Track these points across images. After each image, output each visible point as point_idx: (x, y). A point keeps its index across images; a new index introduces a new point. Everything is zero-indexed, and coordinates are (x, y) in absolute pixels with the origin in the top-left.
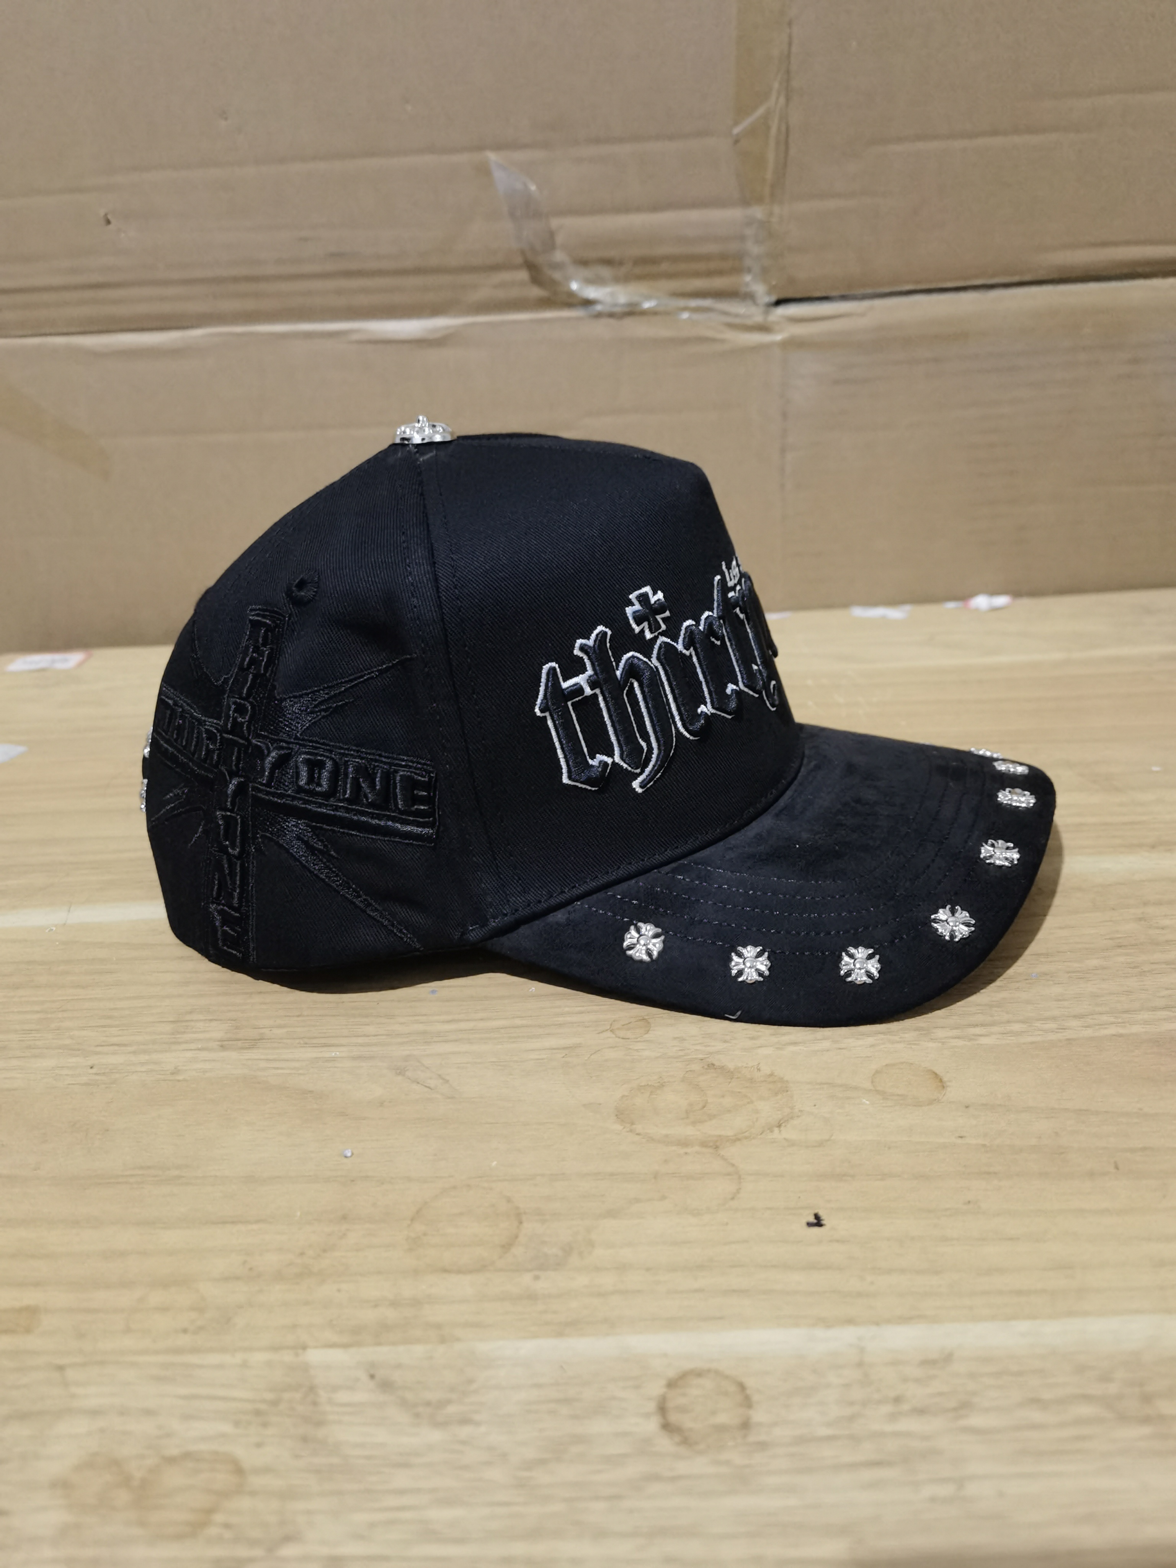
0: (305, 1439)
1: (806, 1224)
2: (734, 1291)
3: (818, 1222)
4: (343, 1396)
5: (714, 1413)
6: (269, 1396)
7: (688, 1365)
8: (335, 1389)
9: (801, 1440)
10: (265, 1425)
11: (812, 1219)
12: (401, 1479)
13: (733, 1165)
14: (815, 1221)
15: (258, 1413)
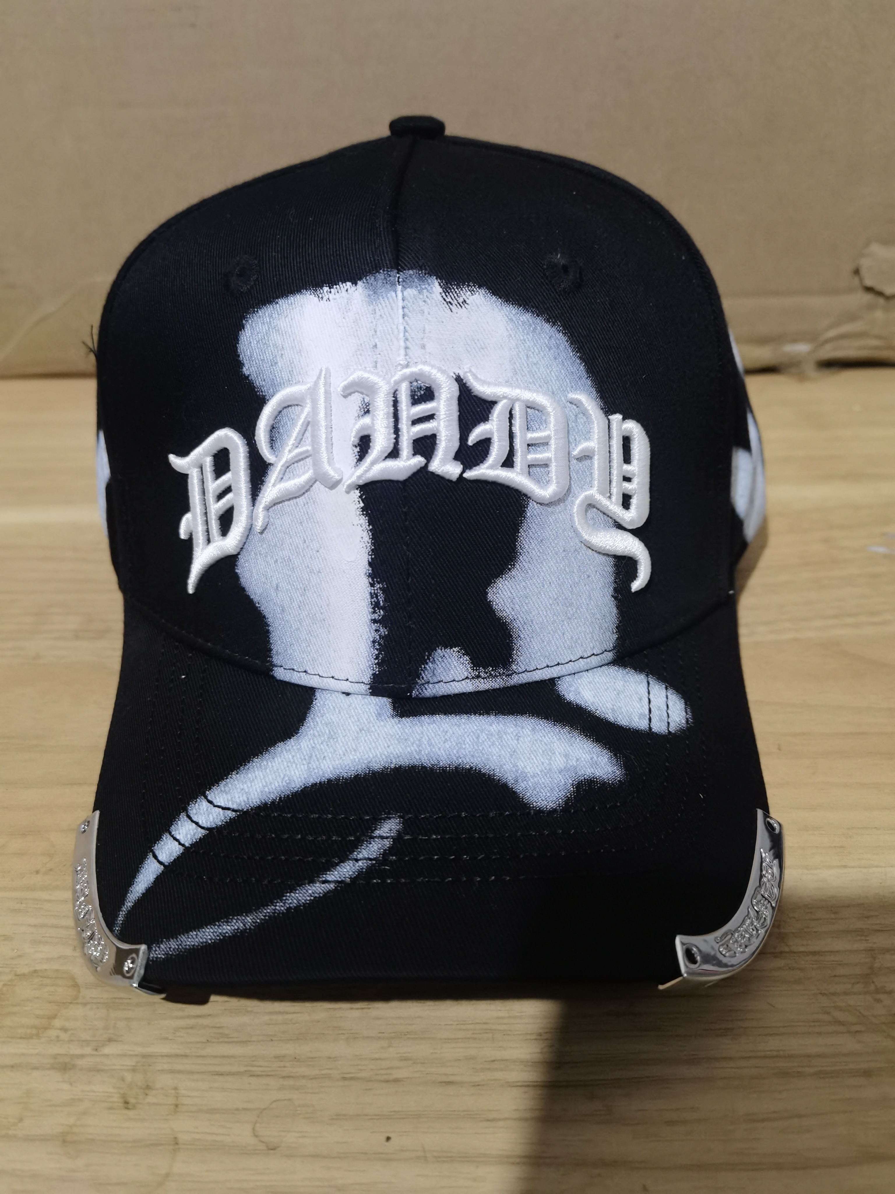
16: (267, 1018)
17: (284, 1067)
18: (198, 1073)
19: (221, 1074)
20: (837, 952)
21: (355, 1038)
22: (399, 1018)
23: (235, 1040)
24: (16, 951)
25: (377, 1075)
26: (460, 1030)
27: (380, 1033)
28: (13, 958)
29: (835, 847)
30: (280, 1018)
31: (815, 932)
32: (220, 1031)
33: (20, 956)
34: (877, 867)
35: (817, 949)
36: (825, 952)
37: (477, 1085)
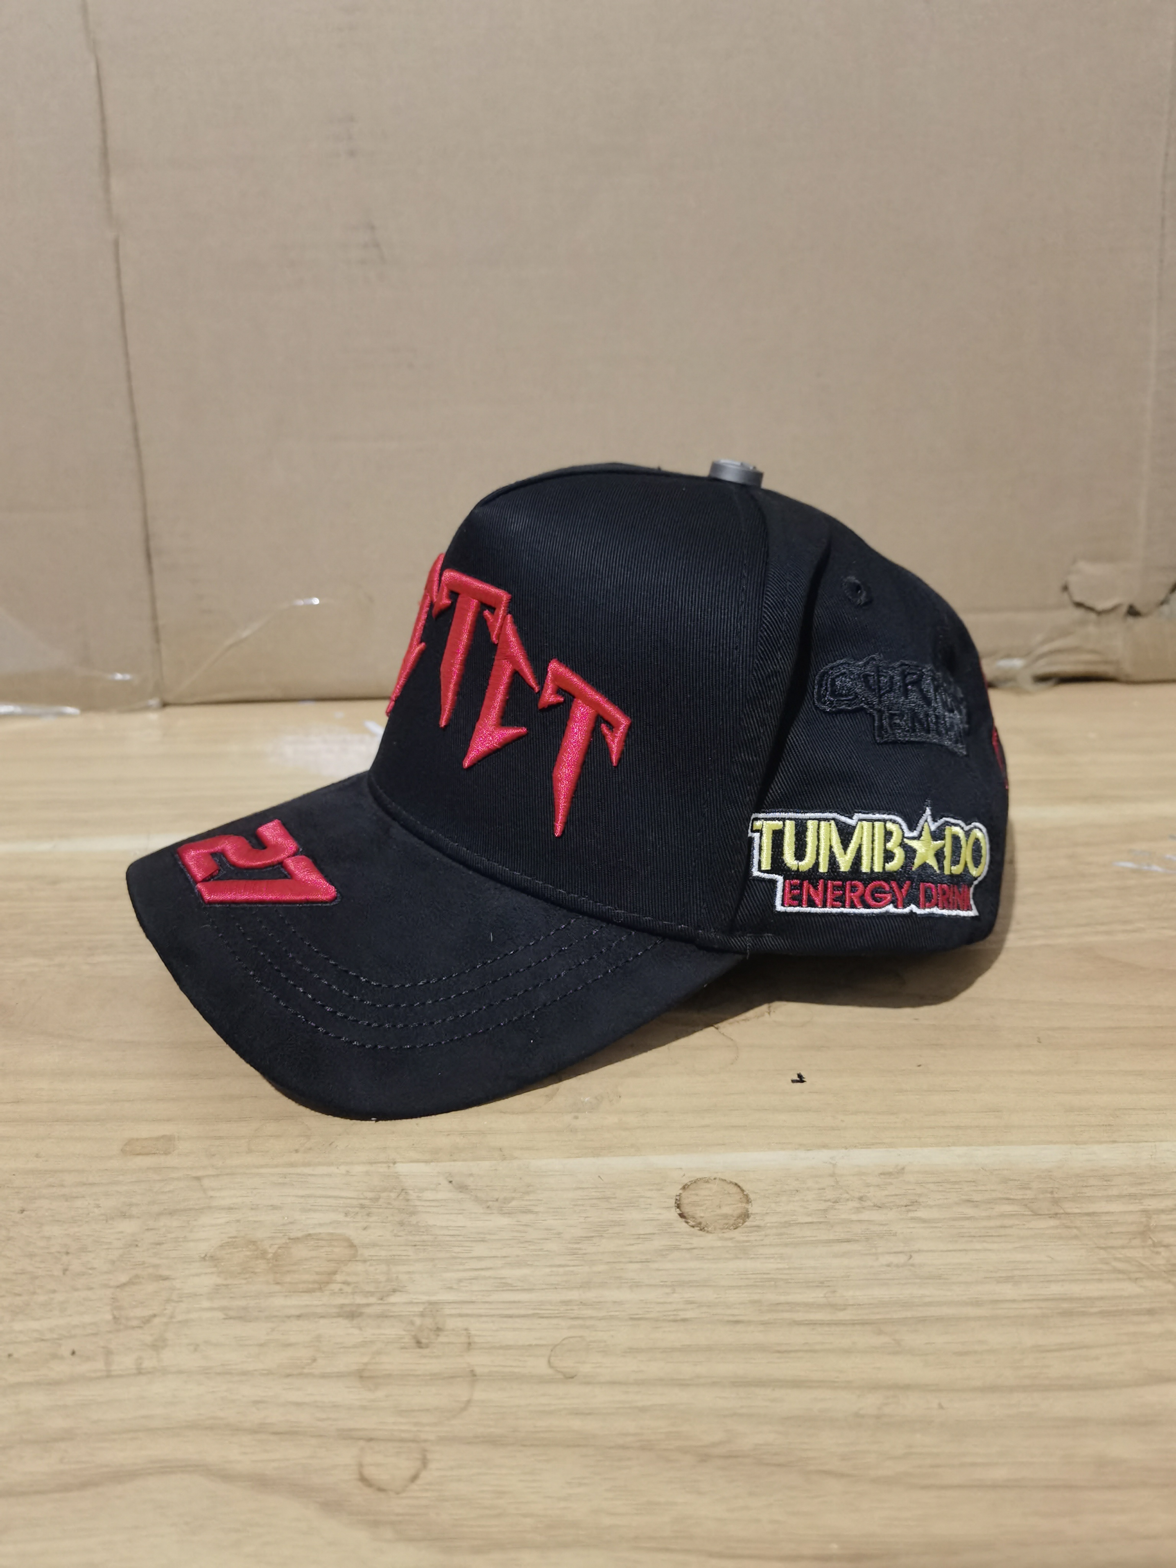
0: (401, 1224)
1: (790, 1081)
2: (733, 1127)
3: (801, 1079)
4: (428, 1195)
5: (720, 1207)
6: (370, 1195)
7: (699, 1175)
8: (422, 1190)
9: (787, 1224)
10: (368, 1215)
11: (797, 1078)
12: (480, 1250)
13: (732, 1040)
14: (798, 1079)
15: (362, 1207)
16: (548, 1270)
17: (572, 1310)
18: (486, 1316)
19: (511, 1316)
20: (1113, 1213)
21: (637, 1286)
22: (681, 1270)
23: (519, 1288)
24: (286, 1218)
25: (665, 1316)
26: (742, 1279)
27: (662, 1282)
28: (284, 1225)
29: (1103, 1125)
30: (561, 1270)
31: (1089, 1197)
32: (504, 1281)
33: (291, 1223)
34: (1146, 1142)
35: (1091, 1210)
36: (1100, 1213)
37: (764, 1323)
